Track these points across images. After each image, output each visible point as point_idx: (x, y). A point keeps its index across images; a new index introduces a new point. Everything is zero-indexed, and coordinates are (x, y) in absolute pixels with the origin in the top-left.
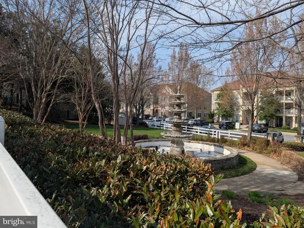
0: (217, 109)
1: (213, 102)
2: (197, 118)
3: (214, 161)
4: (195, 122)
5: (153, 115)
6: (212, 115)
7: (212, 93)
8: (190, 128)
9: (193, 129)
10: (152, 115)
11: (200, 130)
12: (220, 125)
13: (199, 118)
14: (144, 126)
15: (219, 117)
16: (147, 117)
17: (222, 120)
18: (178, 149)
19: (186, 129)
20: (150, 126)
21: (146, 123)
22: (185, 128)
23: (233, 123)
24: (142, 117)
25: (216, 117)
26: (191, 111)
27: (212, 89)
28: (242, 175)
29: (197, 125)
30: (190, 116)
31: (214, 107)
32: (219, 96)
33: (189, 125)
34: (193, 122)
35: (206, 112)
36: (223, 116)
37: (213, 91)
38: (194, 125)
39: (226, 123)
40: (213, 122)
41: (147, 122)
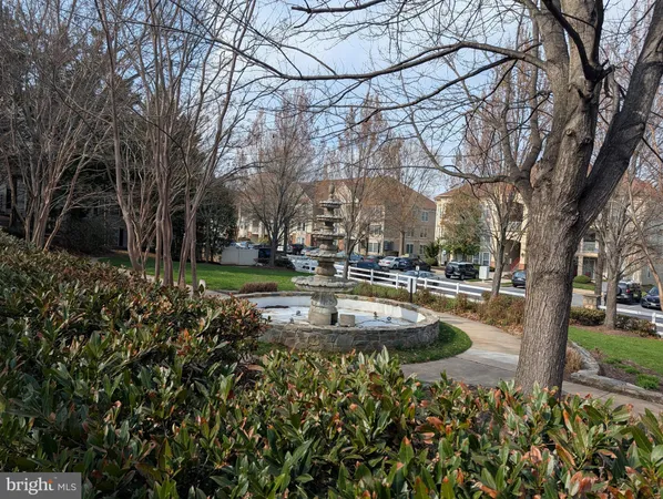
0: (445, 237)
1: (438, 220)
2: (403, 254)
3: (382, 332)
4: (397, 263)
5: (312, 244)
6: (433, 249)
7: (438, 203)
8: (383, 276)
9: (388, 276)
10: (309, 245)
11: (399, 278)
12: (446, 270)
13: (407, 256)
14: (286, 267)
15: (448, 252)
16: (298, 249)
17: (456, 260)
18: (325, 311)
19: (372, 276)
20: (298, 269)
21: (290, 263)
22: (369, 273)
23: (475, 268)
24: (285, 248)
25: (442, 255)
26: (392, 239)
27: (437, 194)
28: (432, 359)
29: (400, 268)
30: (389, 249)
31: (439, 232)
32: (449, 210)
33: (381, 268)
34: (393, 262)
35: (424, 242)
36: (458, 251)
37: (439, 199)
38: (395, 268)
39: (460, 266)
40: (436, 264)
41: (293, 261)
